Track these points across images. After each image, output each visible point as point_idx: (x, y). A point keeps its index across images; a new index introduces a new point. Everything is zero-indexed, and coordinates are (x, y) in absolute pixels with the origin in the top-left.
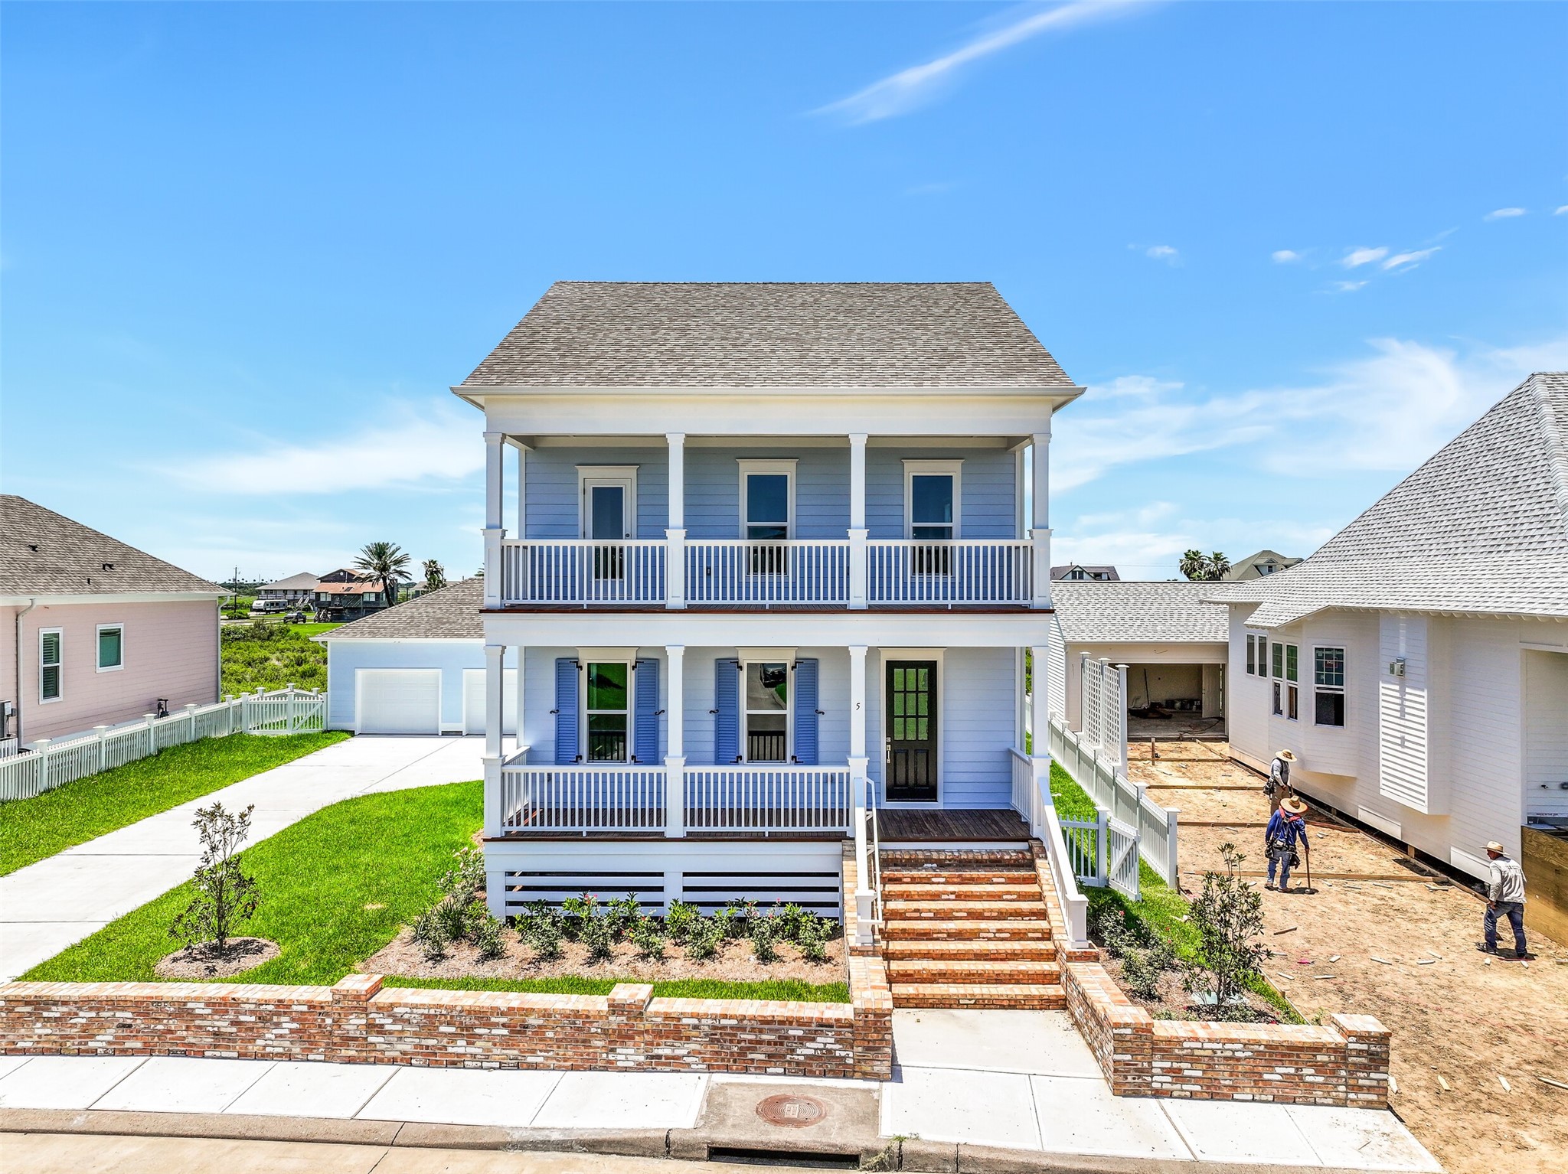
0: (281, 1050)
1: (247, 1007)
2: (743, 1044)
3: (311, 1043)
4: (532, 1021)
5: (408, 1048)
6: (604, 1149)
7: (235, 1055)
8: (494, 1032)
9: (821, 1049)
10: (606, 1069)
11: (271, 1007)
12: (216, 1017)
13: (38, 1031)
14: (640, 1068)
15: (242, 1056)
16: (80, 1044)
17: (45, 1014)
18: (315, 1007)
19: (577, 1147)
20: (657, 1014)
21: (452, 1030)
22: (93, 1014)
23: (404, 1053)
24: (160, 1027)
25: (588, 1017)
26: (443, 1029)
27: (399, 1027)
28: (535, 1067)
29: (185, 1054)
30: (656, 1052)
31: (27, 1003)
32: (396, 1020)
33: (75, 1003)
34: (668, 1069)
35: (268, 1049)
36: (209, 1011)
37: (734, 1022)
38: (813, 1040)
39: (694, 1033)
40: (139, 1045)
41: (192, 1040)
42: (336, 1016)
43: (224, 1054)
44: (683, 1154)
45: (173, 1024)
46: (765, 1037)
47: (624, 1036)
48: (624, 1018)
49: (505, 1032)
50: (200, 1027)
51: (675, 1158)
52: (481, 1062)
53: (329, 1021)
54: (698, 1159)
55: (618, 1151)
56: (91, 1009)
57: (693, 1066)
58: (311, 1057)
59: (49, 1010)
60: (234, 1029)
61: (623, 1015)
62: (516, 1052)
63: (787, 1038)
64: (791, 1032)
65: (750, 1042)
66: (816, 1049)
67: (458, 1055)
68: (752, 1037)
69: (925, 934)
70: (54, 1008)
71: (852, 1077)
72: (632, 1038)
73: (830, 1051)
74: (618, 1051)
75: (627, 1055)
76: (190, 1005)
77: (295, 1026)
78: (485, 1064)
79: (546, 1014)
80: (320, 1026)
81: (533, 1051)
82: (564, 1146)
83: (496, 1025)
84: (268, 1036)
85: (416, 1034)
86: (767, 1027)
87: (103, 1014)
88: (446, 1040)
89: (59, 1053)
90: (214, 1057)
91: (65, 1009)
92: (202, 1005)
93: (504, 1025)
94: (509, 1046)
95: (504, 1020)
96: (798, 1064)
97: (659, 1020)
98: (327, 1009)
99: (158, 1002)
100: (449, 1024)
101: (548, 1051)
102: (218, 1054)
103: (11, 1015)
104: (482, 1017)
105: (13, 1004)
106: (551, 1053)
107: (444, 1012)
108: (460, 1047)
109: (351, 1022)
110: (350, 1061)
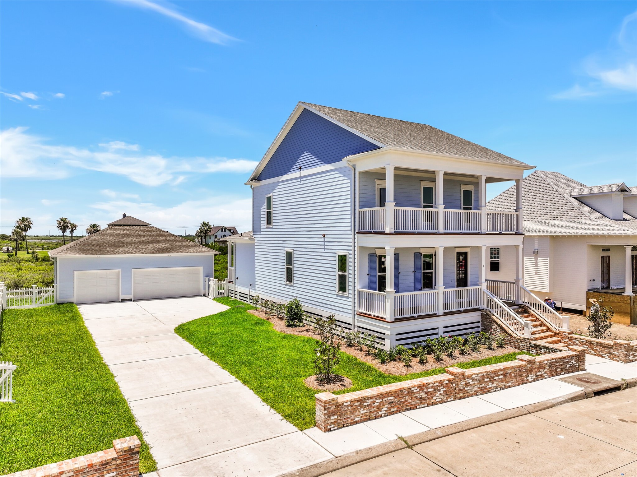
0: (440, 400)
1: (430, 385)
2: (556, 367)
3: (449, 394)
4: (509, 371)
5: (476, 389)
6: (574, 400)
7: (426, 405)
8: (499, 377)
9: (572, 364)
10: (526, 383)
11: (437, 384)
12: (421, 392)
13: (362, 412)
14: (535, 380)
15: (429, 405)
16: (376, 414)
17: (365, 404)
18: (450, 381)
20: (538, 362)
21: (488, 380)
22: (381, 400)
23: (475, 391)
24: (403, 400)
25: (522, 367)
26: (486, 380)
27: (474, 382)
28: (509, 387)
29: (410, 409)
30: (538, 374)
31: (358, 401)
32: (473, 380)
33: (375, 397)
34: (540, 379)
35: (437, 400)
36: (418, 390)
37: (554, 360)
38: (570, 362)
39: (546, 366)
40: (395, 409)
41: (413, 403)
42: (457, 383)
43: (423, 406)
44: (589, 396)
45: (407, 398)
46: (561, 363)
47: (529, 371)
48: (531, 365)
49: (502, 377)
50: (415, 397)
51: (588, 398)
52: (496, 389)
53: (454, 385)
54: (592, 397)
55: (577, 399)
56: (380, 398)
57: (546, 377)
58: (449, 400)
59: (366, 402)
60: (426, 395)
61: (531, 364)
62: (504, 383)
63: (565, 362)
64: (566, 361)
65: (558, 365)
66: (571, 365)
67: (490, 388)
68: (558, 364)
70: (368, 401)
71: (578, 371)
72: (533, 371)
73: (573, 364)
74: (530, 376)
75: (532, 377)
76: (412, 389)
77: (445, 389)
78: (497, 389)
79: (512, 368)
80: (452, 388)
81: (509, 382)
83: (499, 375)
84: (437, 395)
85: (478, 384)
86: (561, 360)
87: (384, 399)
88: (486, 384)
89: (369, 420)
90: (420, 408)
91: (371, 400)
92: (416, 388)
93: (502, 375)
94: (503, 381)
95: (502, 373)
96: (567, 370)
97: (539, 363)
98: (454, 381)
99: (402, 390)
100: (487, 378)
101: (512, 381)
102: (421, 406)
103: (352, 408)
104: (495, 373)
105: (353, 402)
106: (513, 381)
107: (486, 374)
108: (490, 385)
109: (461, 384)
110: (461, 398)
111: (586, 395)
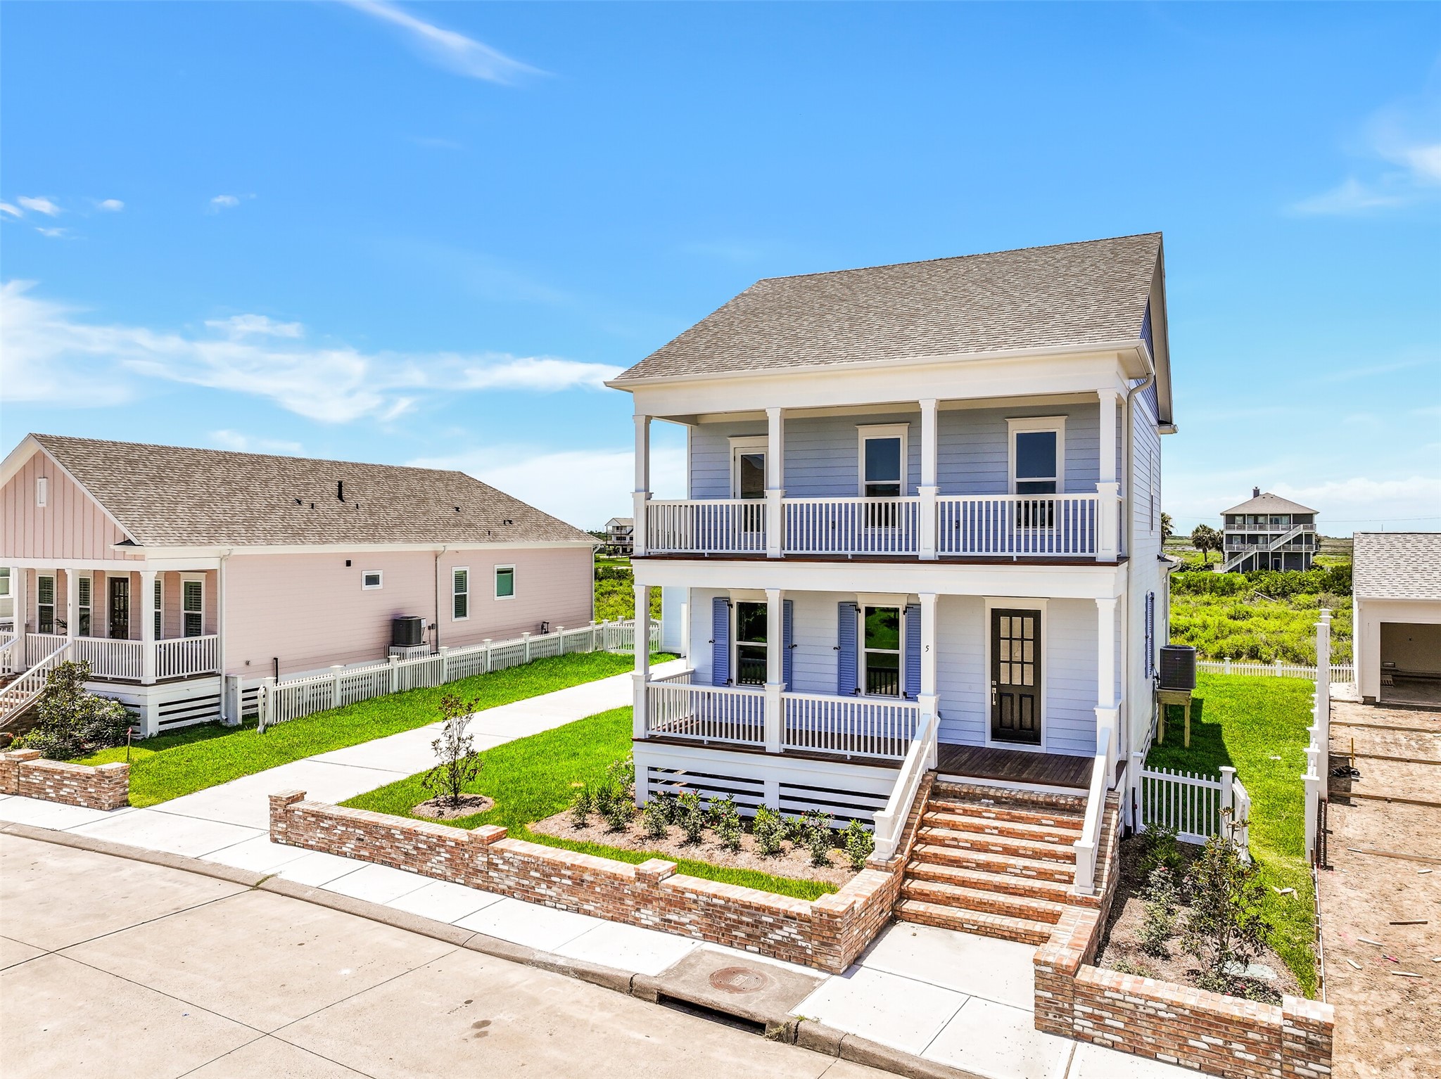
0: (440, 872)
1: (422, 838)
2: (728, 922)
3: (457, 870)
4: (587, 877)
5: (512, 884)
6: (589, 979)
7: (416, 871)
8: (564, 881)
9: (787, 937)
10: (634, 924)
11: (435, 840)
12: (406, 842)
13: (319, 835)
14: (656, 928)
15: (420, 872)
16: (338, 847)
17: (322, 824)
18: (459, 844)
19: (572, 973)
20: (668, 886)
21: (537, 875)
22: (344, 829)
23: (509, 887)
24: (377, 844)
25: (622, 880)
26: (533, 873)
27: (506, 868)
28: (588, 913)
29: (390, 865)
30: (668, 917)
31: (313, 816)
32: (506, 862)
33: (336, 819)
34: (676, 932)
35: (434, 870)
36: (402, 837)
37: (722, 902)
38: (781, 928)
39: (694, 906)
40: (367, 854)
41: (394, 856)
42: (470, 853)
43: (411, 869)
44: (641, 995)
45: (384, 843)
46: (745, 919)
47: (644, 900)
48: (646, 885)
49: (569, 882)
50: (398, 847)
51: (635, 996)
52: (556, 903)
53: (467, 856)
54: (650, 1001)
55: (598, 982)
56: (343, 825)
57: (693, 933)
58: (457, 880)
59: (323, 822)
60: (415, 853)
61: (644, 882)
62: (577, 900)
63: (761, 923)
64: (764, 919)
65: (734, 921)
66: (783, 936)
67: (542, 895)
68: (735, 917)
69: (955, 861)
70: (325, 821)
71: (810, 966)
72: (651, 902)
73: (793, 940)
74: (642, 911)
75: (648, 915)
76: (393, 831)
77: (448, 856)
78: (558, 905)
79: (595, 873)
80: (462, 859)
81: (587, 901)
82: (563, 971)
83: (564, 876)
84: (433, 860)
85: (517, 875)
86: (746, 910)
87: (349, 830)
88: (534, 882)
89: (328, 851)
90: (405, 870)
91: (330, 822)
92: (399, 832)
93: (569, 877)
94: (573, 894)
95: (569, 873)
96: (770, 946)
97: (669, 891)
98: (466, 847)
99: (376, 826)
100: (536, 870)
101: (597, 903)
102: (407, 868)
103: (306, 822)
104: (556, 867)
105: (307, 815)
106: (599, 905)
107: (533, 861)
108: (542, 889)
109: (479, 858)
110: (478, 887)
111: (631, 985)
